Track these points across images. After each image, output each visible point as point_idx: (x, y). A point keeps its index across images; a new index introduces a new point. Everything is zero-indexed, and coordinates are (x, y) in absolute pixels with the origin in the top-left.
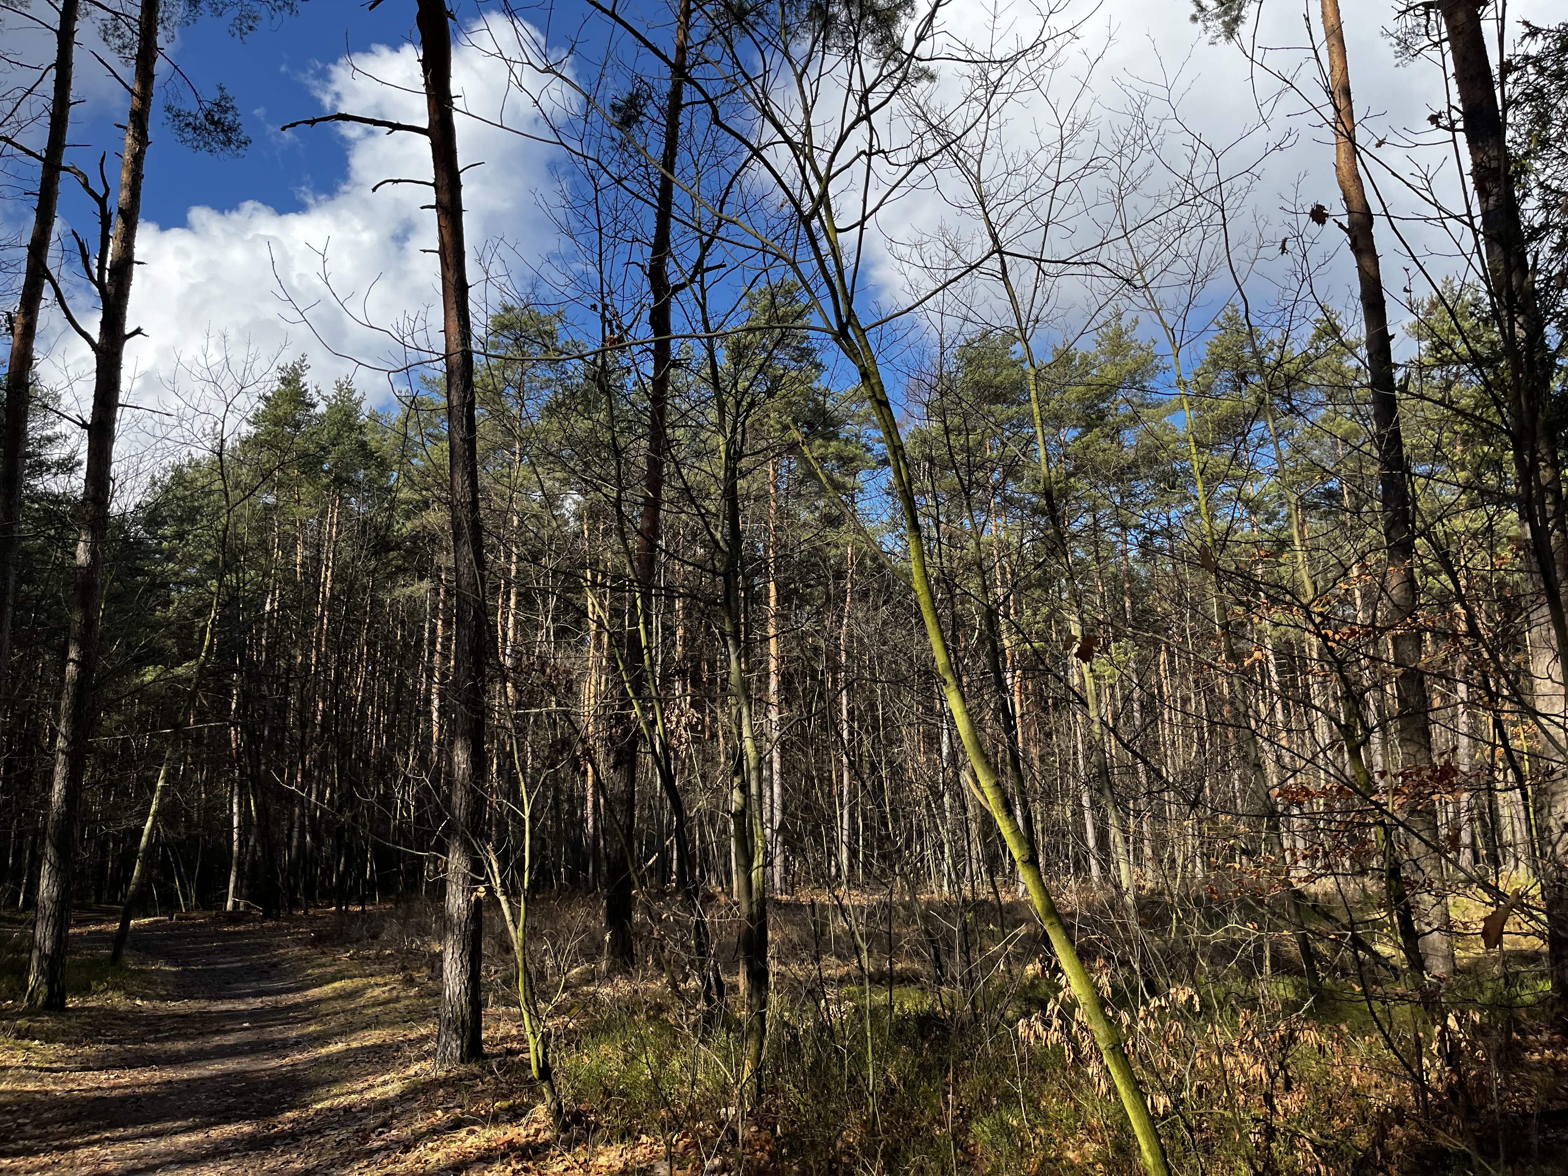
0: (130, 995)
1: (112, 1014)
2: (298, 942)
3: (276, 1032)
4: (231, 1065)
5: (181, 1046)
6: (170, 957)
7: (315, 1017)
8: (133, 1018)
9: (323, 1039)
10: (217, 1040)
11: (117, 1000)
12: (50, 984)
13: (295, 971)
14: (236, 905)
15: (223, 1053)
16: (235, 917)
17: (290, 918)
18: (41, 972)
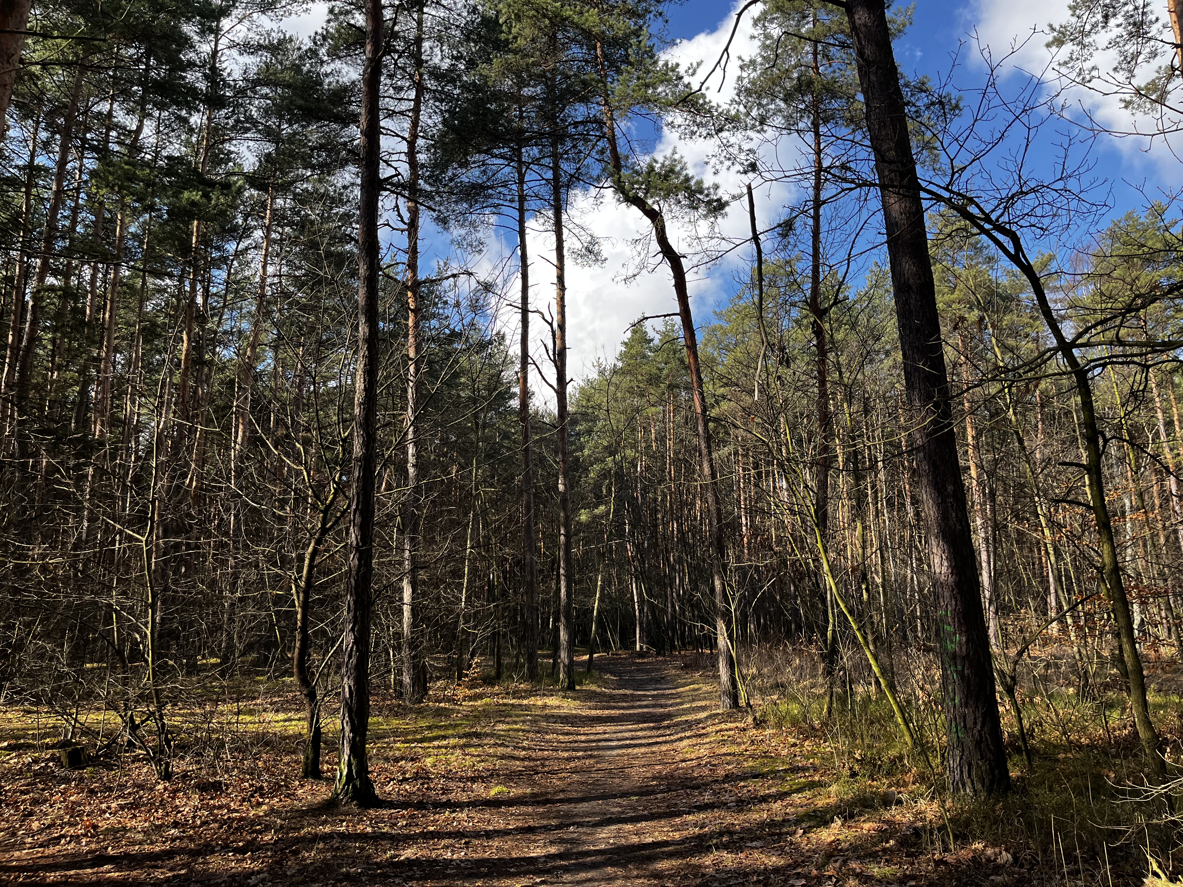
0: (599, 686)
1: (594, 692)
2: (675, 668)
3: (663, 702)
4: (645, 710)
5: (624, 704)
6: (613, 673)
7: (679, 697)
8: (604, 695)
9: (682, 704)
10: (638, 703)
11: (594, 687)
12: (569, 678)
13: (673, 681)
14: (641, 647)
15: (640, 707)
16: (642, 655)
17: (671, 656)
18: (564, 672)
